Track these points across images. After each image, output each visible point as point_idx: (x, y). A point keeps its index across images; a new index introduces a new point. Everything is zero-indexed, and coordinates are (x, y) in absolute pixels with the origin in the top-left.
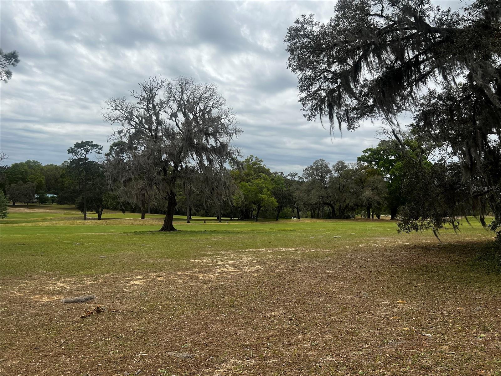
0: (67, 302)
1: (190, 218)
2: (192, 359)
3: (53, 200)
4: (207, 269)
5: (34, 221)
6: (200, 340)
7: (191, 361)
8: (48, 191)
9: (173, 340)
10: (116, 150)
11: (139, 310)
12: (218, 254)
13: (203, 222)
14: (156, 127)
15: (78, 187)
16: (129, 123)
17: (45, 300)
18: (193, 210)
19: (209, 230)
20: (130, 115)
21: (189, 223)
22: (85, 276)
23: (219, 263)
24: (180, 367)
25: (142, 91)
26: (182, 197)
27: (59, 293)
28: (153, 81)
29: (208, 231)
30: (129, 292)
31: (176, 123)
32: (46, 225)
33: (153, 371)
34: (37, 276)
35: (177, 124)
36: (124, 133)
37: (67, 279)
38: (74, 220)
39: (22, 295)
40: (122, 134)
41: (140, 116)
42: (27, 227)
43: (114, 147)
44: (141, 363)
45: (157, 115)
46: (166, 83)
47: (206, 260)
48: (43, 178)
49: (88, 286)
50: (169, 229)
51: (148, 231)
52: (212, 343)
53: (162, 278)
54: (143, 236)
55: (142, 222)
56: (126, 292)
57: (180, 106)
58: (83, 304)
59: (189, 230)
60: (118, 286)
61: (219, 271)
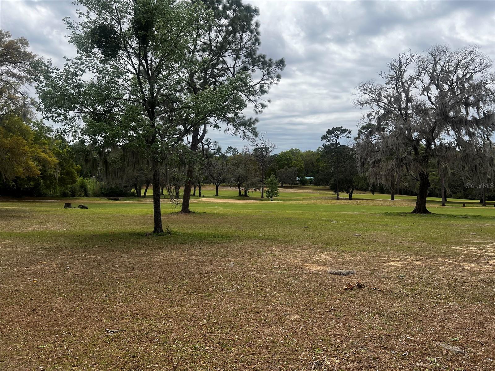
0: (332, 273)
1: (446, 200)
2: (464, 355)
3: (311, 182)
4: (473, 258)
5: (297, 200)
6: (472, 337)
7: (463, 357)
8: (306, 174)
9: (440, 330)
10: (364, 133)
11: (399, 292)
12: (487, 243)
13: (462, 205)
14: (405, 105)
15: (330, 170)
16: (378, 105)
17: (314, 268)
18: (449, 192)
19: (471, 214)
20: (378, 97)
21: (445, 205)
22: (344, 251)
23: (489, 254)
24: (451, 360)
25: (391, 70)
26: (435, 177)
27: (324, 264)
28: (403, 57)
29: (470, 216)
30: (387, 272)
31: (429, 97)
32: (306, 203)
33: (421, 356)
34: (305, 247)
35: (429, 99)
36: (373, 116)
37: (329, 253)
38: (328, 199)
39: (296, 262)
40: (371, 117)
41: (389, 96)
42: (292, 204)
43: (362, 131)
44: (407, 346)
45: (407, 92)
46: (416, 57)
47: (471, 248)
48: (302, 163)
49: (348, 261)
50: (422, 212)
51: (399, 213)
52: (488, 343)
53: (420, 262)
54: (394, 217)
55: (392, 203)
56: (384, 272)
57: (432, 78)
58: (345, 277)
59: (445, 213)
60: (376, 265)
61: (490, 262)
